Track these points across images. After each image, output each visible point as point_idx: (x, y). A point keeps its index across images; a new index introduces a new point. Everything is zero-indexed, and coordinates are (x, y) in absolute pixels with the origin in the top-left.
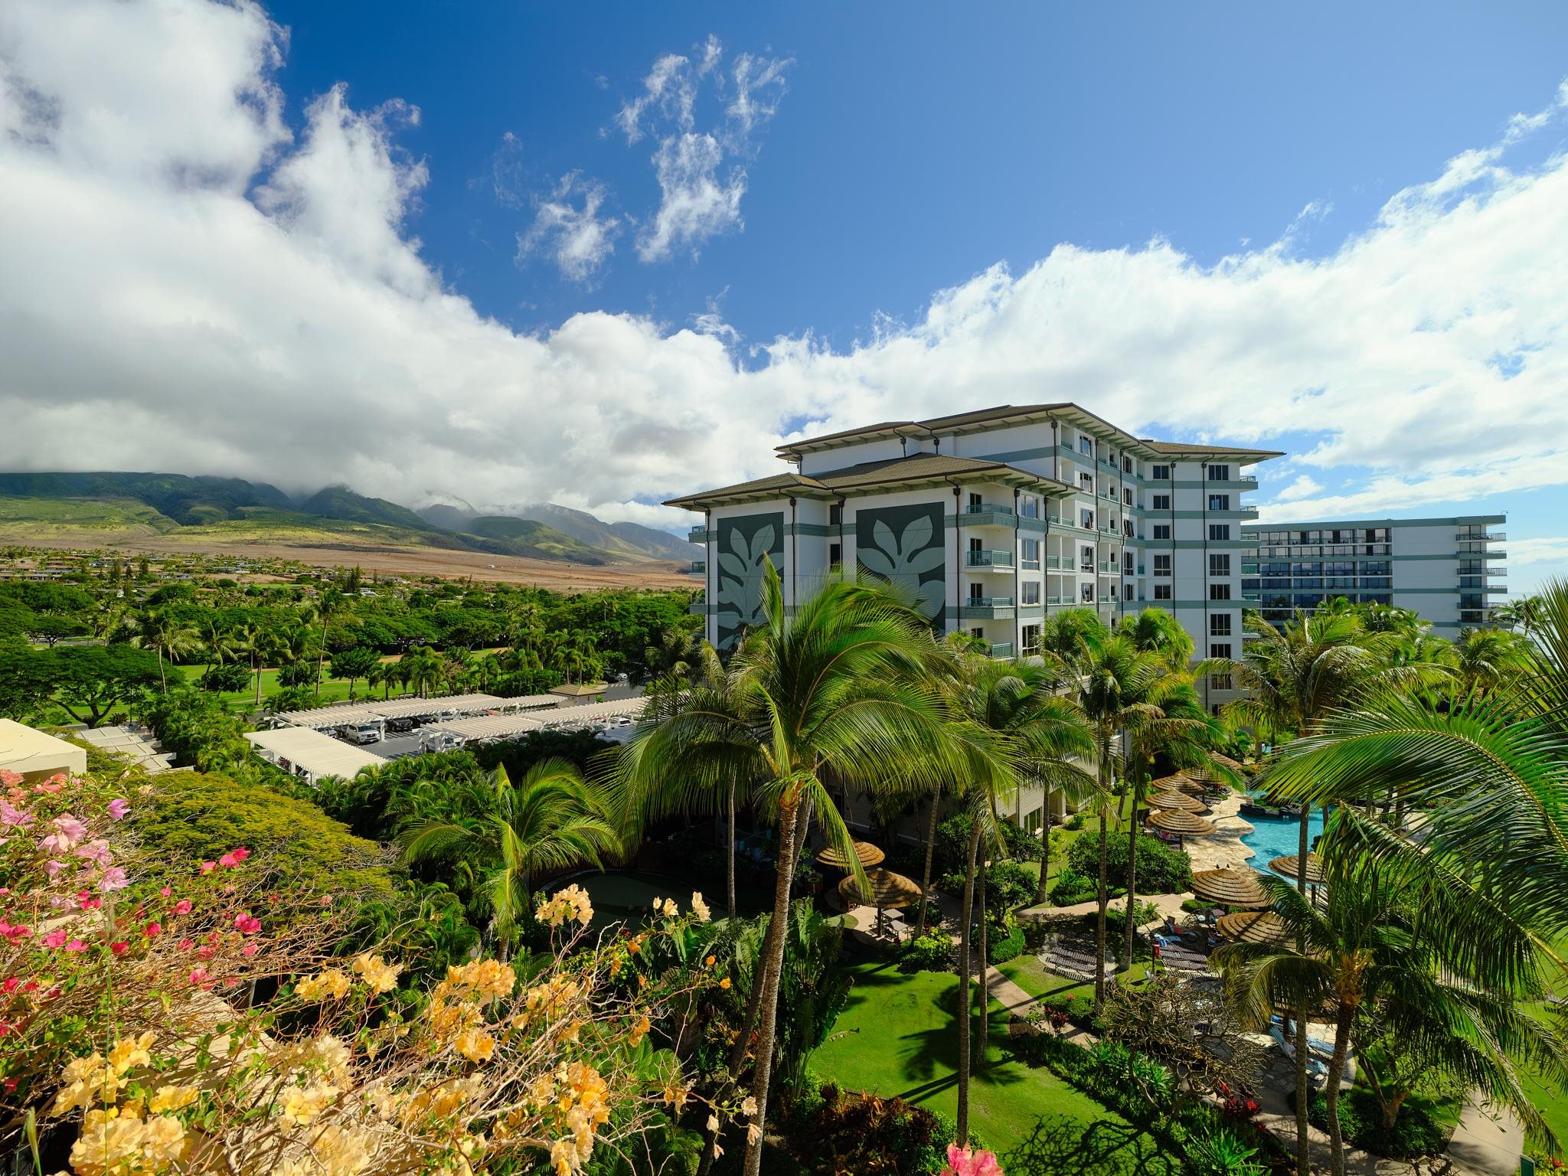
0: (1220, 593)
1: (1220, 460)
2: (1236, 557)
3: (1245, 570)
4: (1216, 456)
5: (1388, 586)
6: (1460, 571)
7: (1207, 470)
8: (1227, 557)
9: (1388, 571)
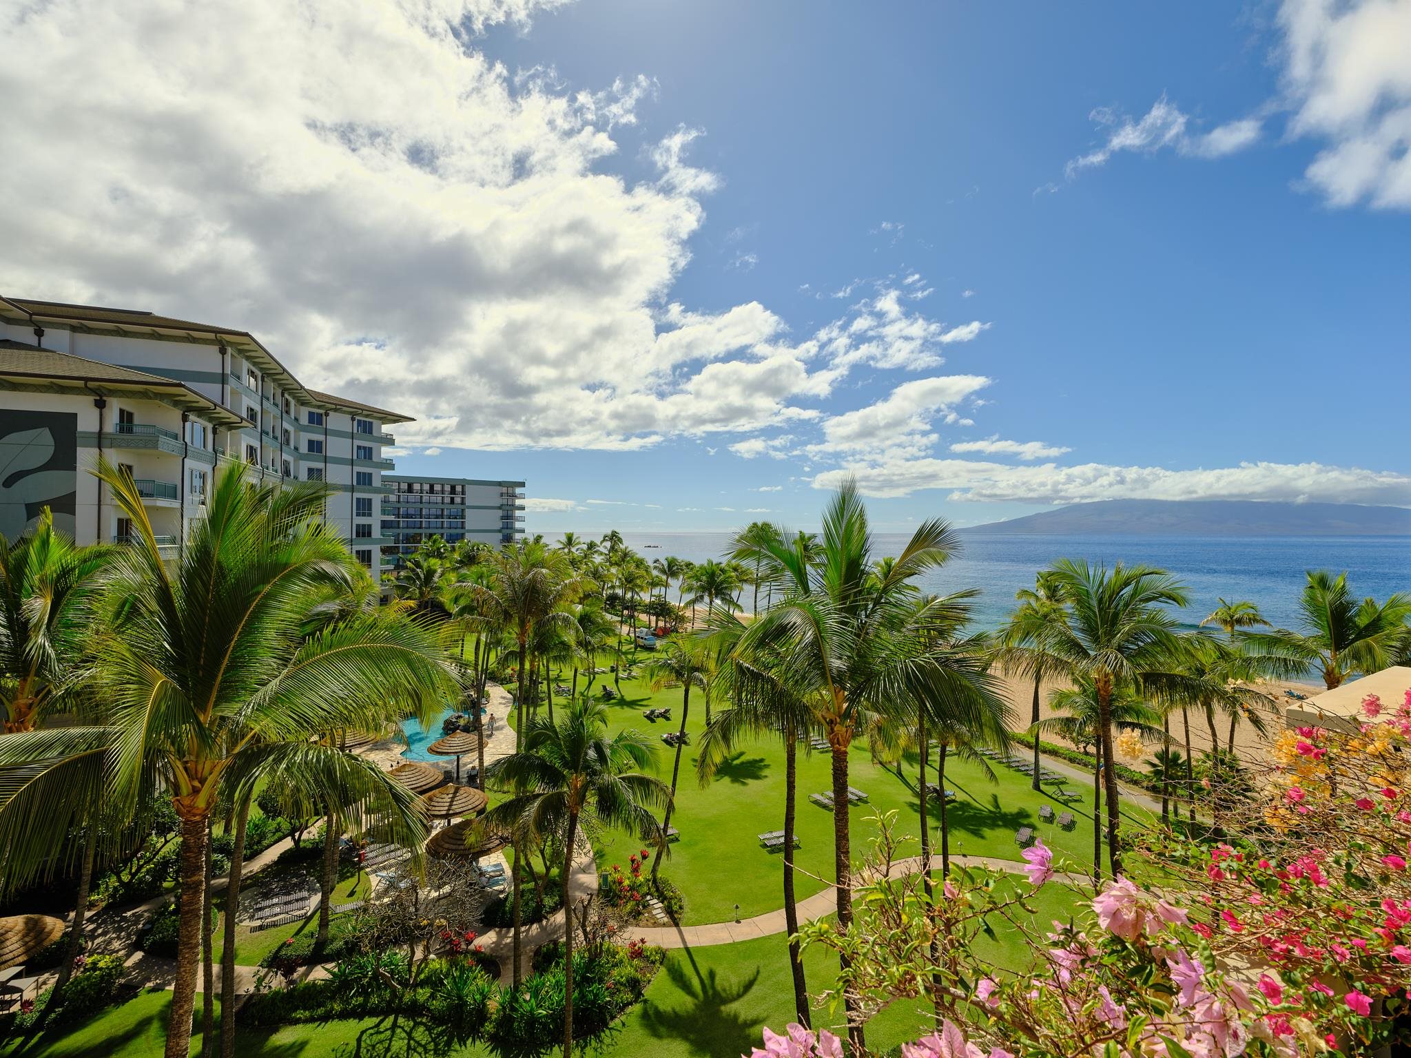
0: (364, 532)
1: (367, 416)
2: (377, 500)
3: (384, 512)
4: (365, 412)
5: (463, 527)
6: (502, 518)
7: (355, 423)
8: (370, 500)
9: (463, 517)
